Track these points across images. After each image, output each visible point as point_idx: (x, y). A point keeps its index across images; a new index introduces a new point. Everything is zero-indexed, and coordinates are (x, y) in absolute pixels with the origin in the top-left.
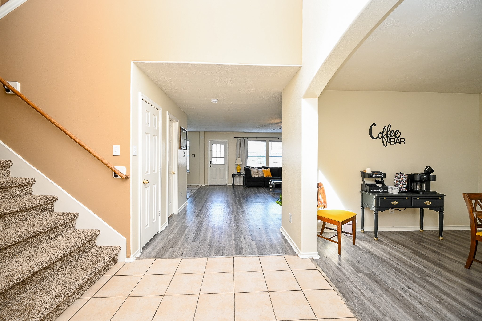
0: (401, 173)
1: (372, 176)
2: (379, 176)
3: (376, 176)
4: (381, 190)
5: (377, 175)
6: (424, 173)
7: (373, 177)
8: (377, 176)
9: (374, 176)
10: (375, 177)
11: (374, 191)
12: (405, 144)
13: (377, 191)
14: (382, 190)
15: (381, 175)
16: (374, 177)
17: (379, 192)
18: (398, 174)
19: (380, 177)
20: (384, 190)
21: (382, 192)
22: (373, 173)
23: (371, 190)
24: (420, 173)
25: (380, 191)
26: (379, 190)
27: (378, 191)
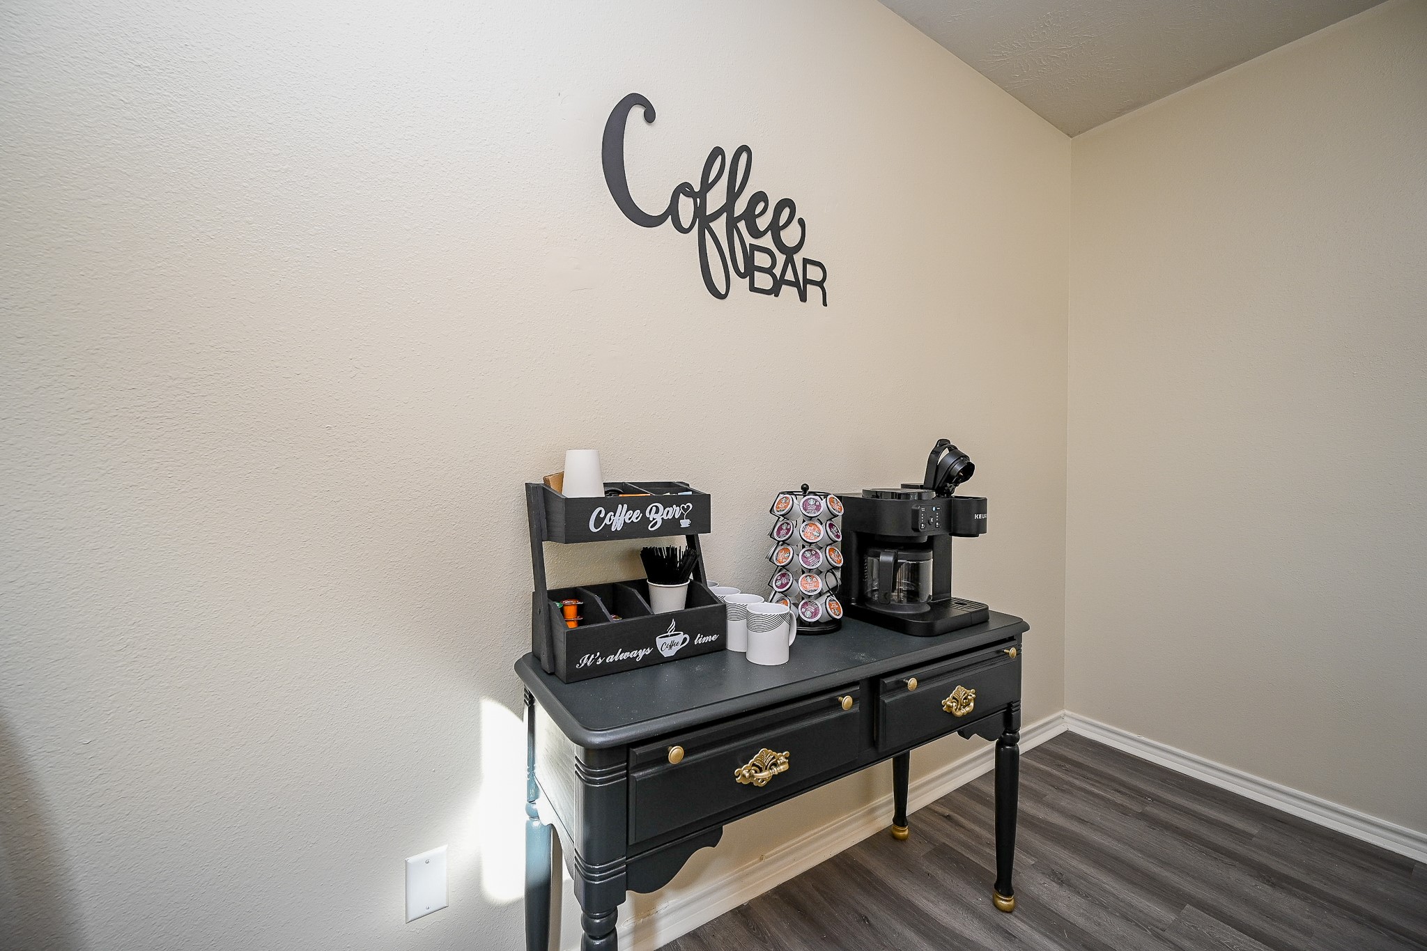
0: (805, 489)
1: (599, 521)
2: (658, 515)
3: (636, 516)
4: (669, 640)
5: (643, 512)
6: (922, 487)
7: (607, 534)
8: (645, 520)
9: (620, 518)
10: (630, 531)
11: (610, 659)
12: (825, 304)
13: (641, 653)
14: (682, 636)
15: (676, 511)
16: (617, 525)
17: (656, 660)
18: (791, 493)
19: (671, 527)
20: (693, 638)
21: (681, 656)
22: (617, 493)
23: (586, 660)
24: (904, 486)
25: (667, 653)
26: (659, 641)
27: (649, 651)
